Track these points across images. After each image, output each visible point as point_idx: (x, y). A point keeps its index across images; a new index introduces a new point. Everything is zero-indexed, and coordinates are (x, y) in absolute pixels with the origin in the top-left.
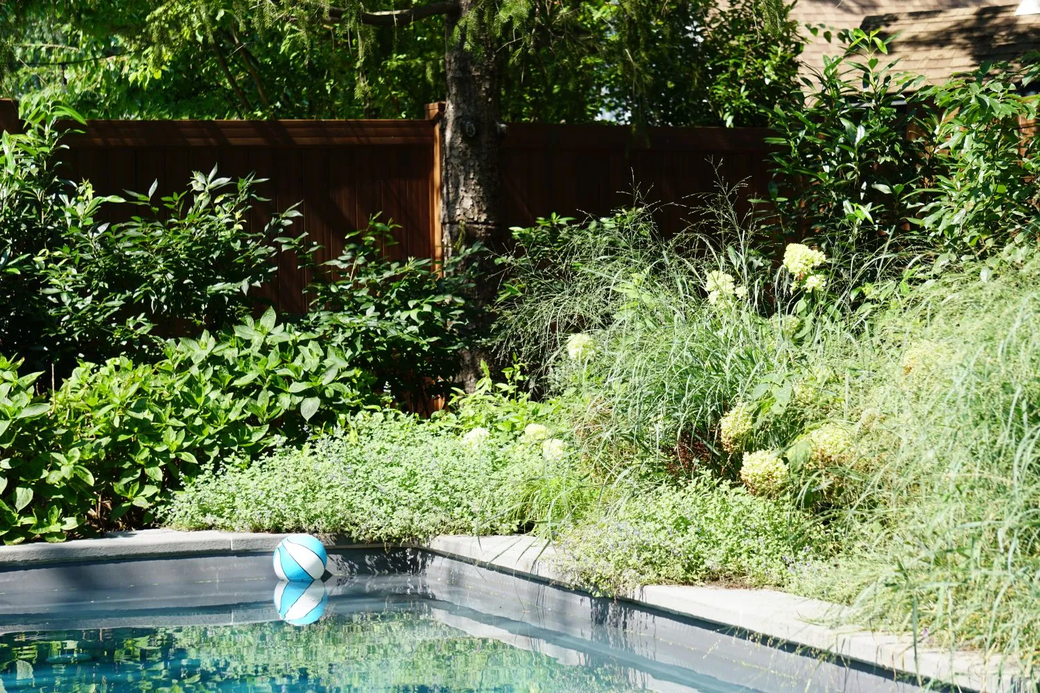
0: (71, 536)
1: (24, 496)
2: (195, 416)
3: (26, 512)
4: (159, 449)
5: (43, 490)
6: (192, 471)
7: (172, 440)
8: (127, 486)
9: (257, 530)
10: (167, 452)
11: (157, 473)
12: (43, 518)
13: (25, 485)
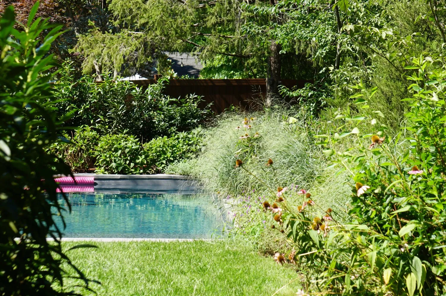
0: (141, 174)
1: (132, 165)
2: (175, 150)
3: (132, 168)
4: (165, 157)
5: (136, 164)
6: (173, 161)
7: (169, 154)
8: (159, 164)
9: (181, 175)
10: (167, 157)
11: (164, 162)
12: (136, 170)
13: (133, 163)
